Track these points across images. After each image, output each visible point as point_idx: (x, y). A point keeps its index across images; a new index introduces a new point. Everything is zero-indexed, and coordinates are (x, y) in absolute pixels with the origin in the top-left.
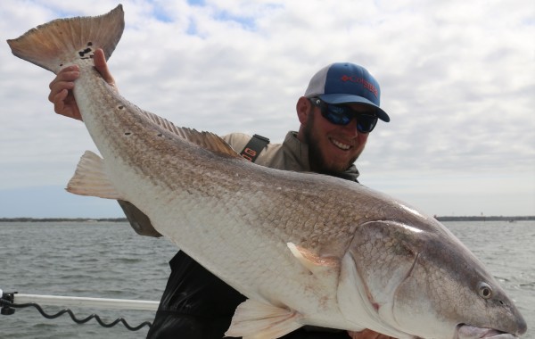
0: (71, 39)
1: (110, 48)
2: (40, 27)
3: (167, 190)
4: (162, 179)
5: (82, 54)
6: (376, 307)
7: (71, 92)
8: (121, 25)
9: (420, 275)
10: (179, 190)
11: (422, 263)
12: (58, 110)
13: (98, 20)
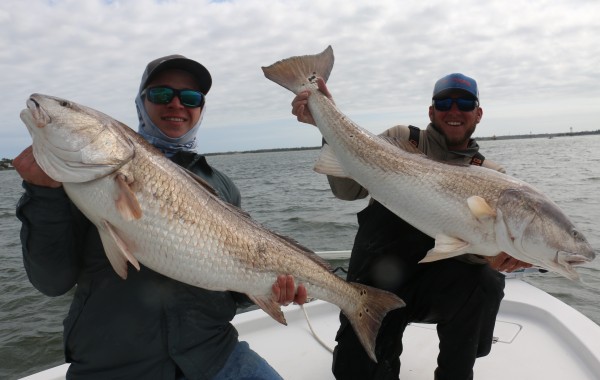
0: (302, 70)
1: (326, 75)
2: (284, 60)
3: (382, 172)
4: (378, 165)
5: (310, 80)
6: (513, 239)
7: (306, 106)
8: (332, 58)
9: (538, 223)
10: (390, 172)
11: (540, 215)
12: (300, 119)
13: (318, 56)
